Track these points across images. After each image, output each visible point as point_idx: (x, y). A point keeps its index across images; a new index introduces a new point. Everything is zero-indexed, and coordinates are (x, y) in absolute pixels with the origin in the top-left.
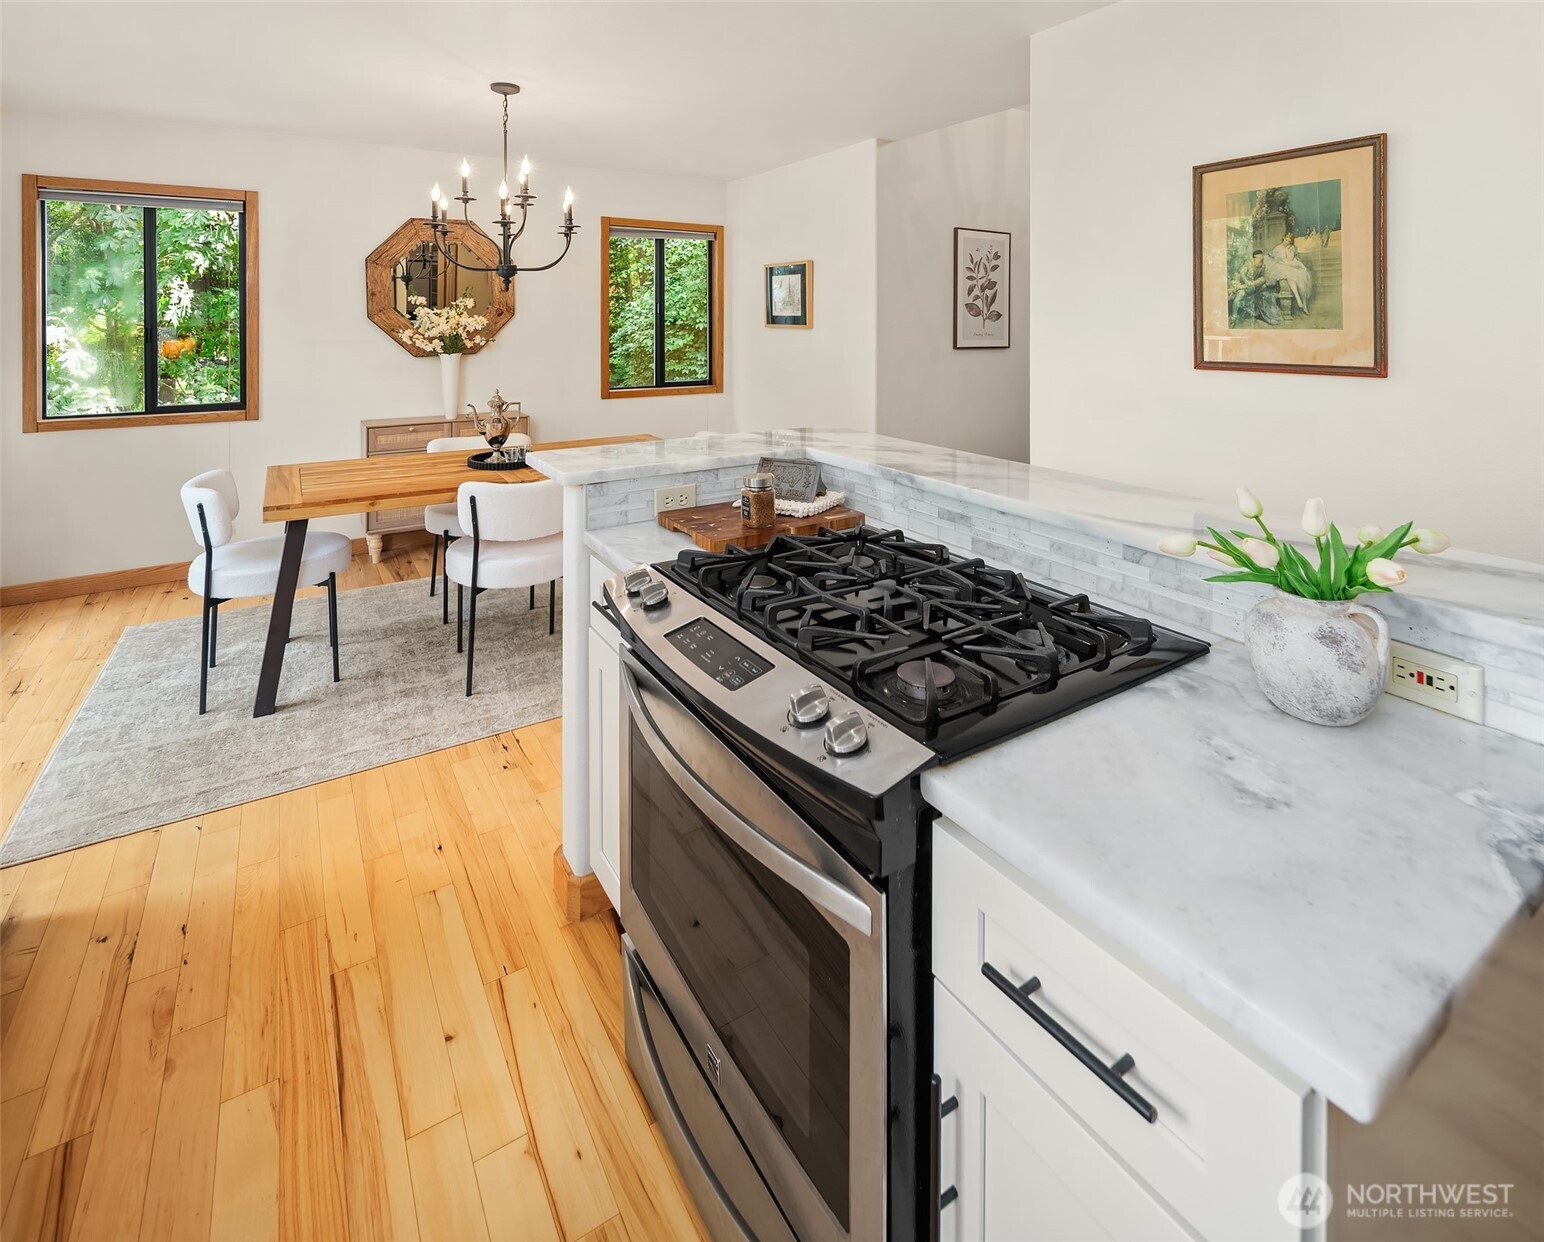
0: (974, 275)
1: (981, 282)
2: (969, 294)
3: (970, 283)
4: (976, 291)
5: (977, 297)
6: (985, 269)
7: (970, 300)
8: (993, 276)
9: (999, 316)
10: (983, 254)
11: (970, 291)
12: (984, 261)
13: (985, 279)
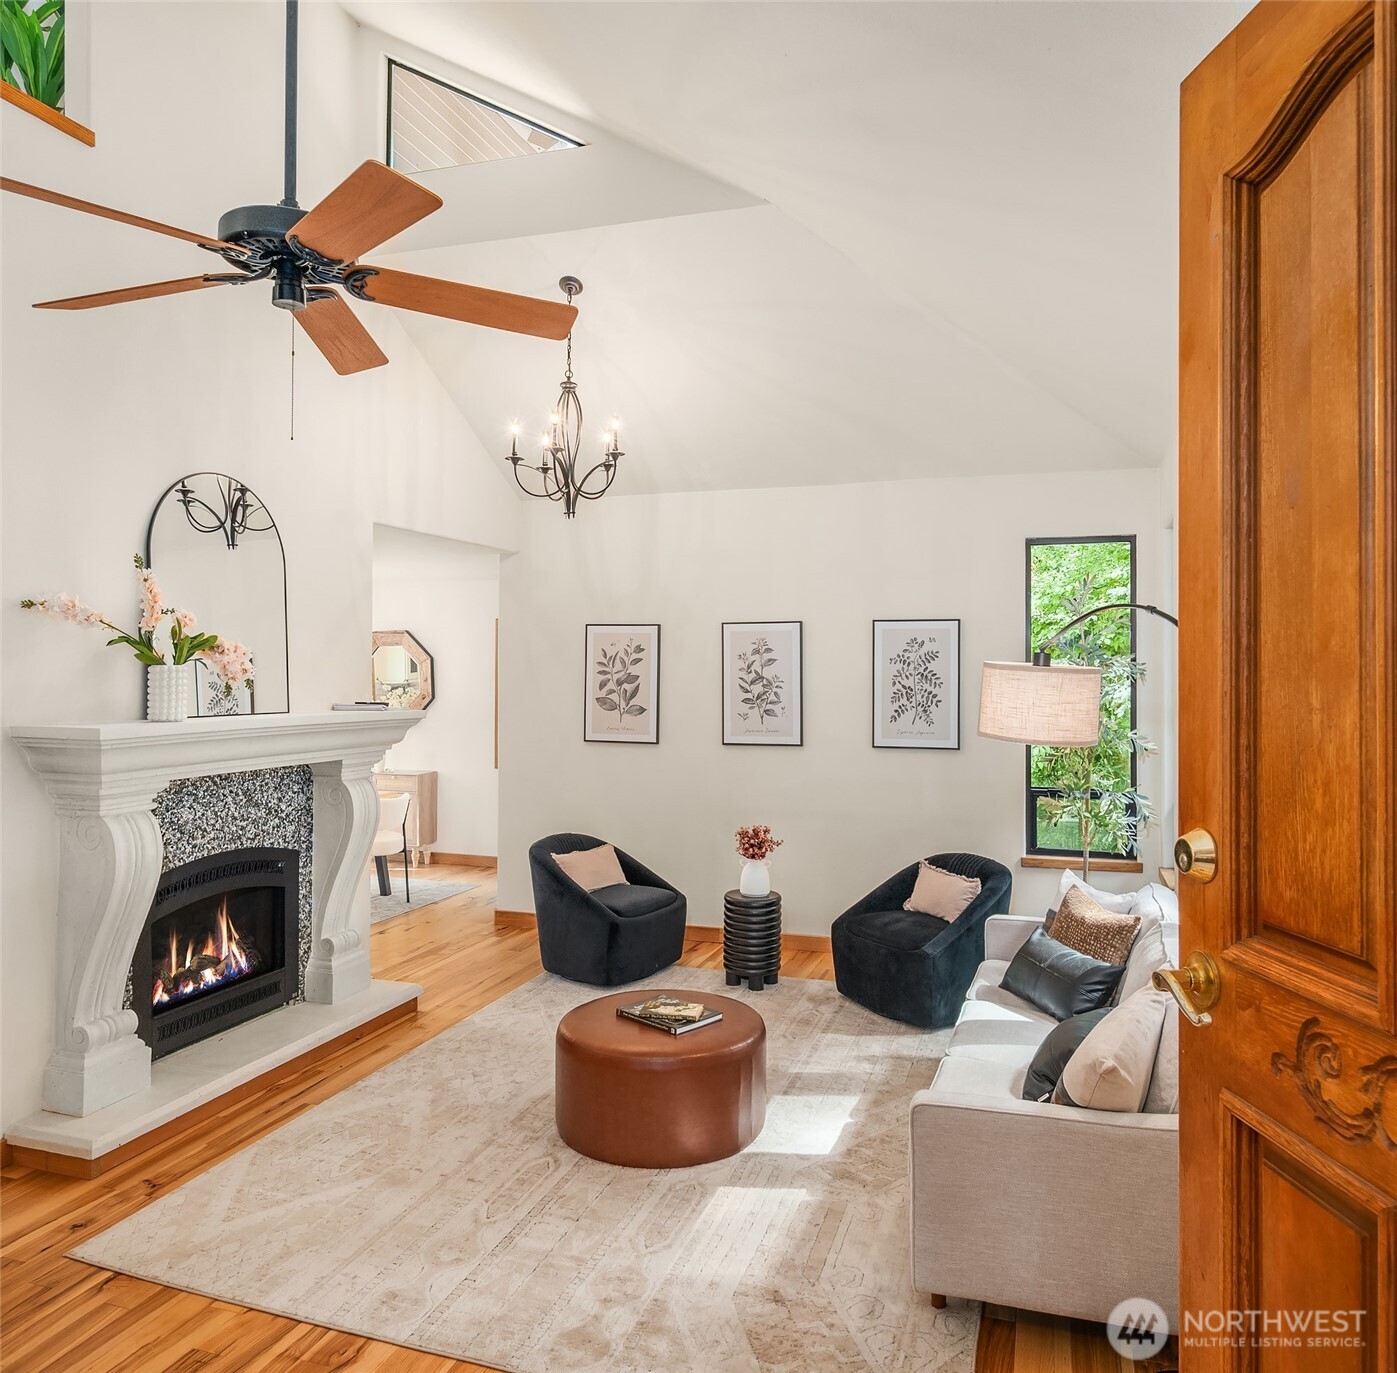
0: (607, 669)
1: (616, 677)
2: (601, 688)
3: (603, 677)
4: (611, 685)
5: (612, 691)
6: (623, 662)
7: (603, 694)
8: (633, 670)
9: (642, 710)
10: (621, 648)
11: (602, 685)
12: (622, 654)
13: (623, 673)
